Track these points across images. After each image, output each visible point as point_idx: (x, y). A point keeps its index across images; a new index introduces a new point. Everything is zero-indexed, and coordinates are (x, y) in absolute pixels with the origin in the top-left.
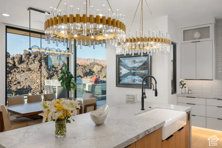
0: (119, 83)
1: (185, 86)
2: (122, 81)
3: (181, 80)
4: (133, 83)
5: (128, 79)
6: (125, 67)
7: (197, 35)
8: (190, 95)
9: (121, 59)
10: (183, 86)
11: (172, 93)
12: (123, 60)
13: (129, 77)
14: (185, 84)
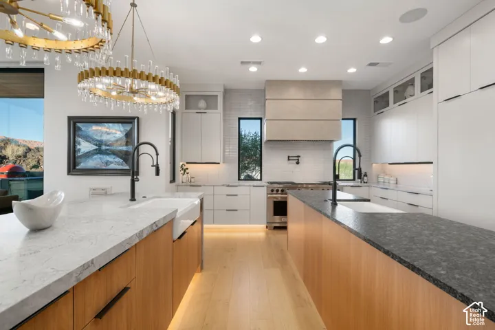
0: (74, 168)
1: (187, 171)
2: (82, 164)
3: (181, 164)
4: (104, 168)
5: (93, 160)
6: (88, 138)
7: (202, 104)
8: (192, 184)
9: (78, 124)
10: (185, 171)
11: (171, 182)
12: (83, 126)
13: (96, 156)
14: (187, 169)
